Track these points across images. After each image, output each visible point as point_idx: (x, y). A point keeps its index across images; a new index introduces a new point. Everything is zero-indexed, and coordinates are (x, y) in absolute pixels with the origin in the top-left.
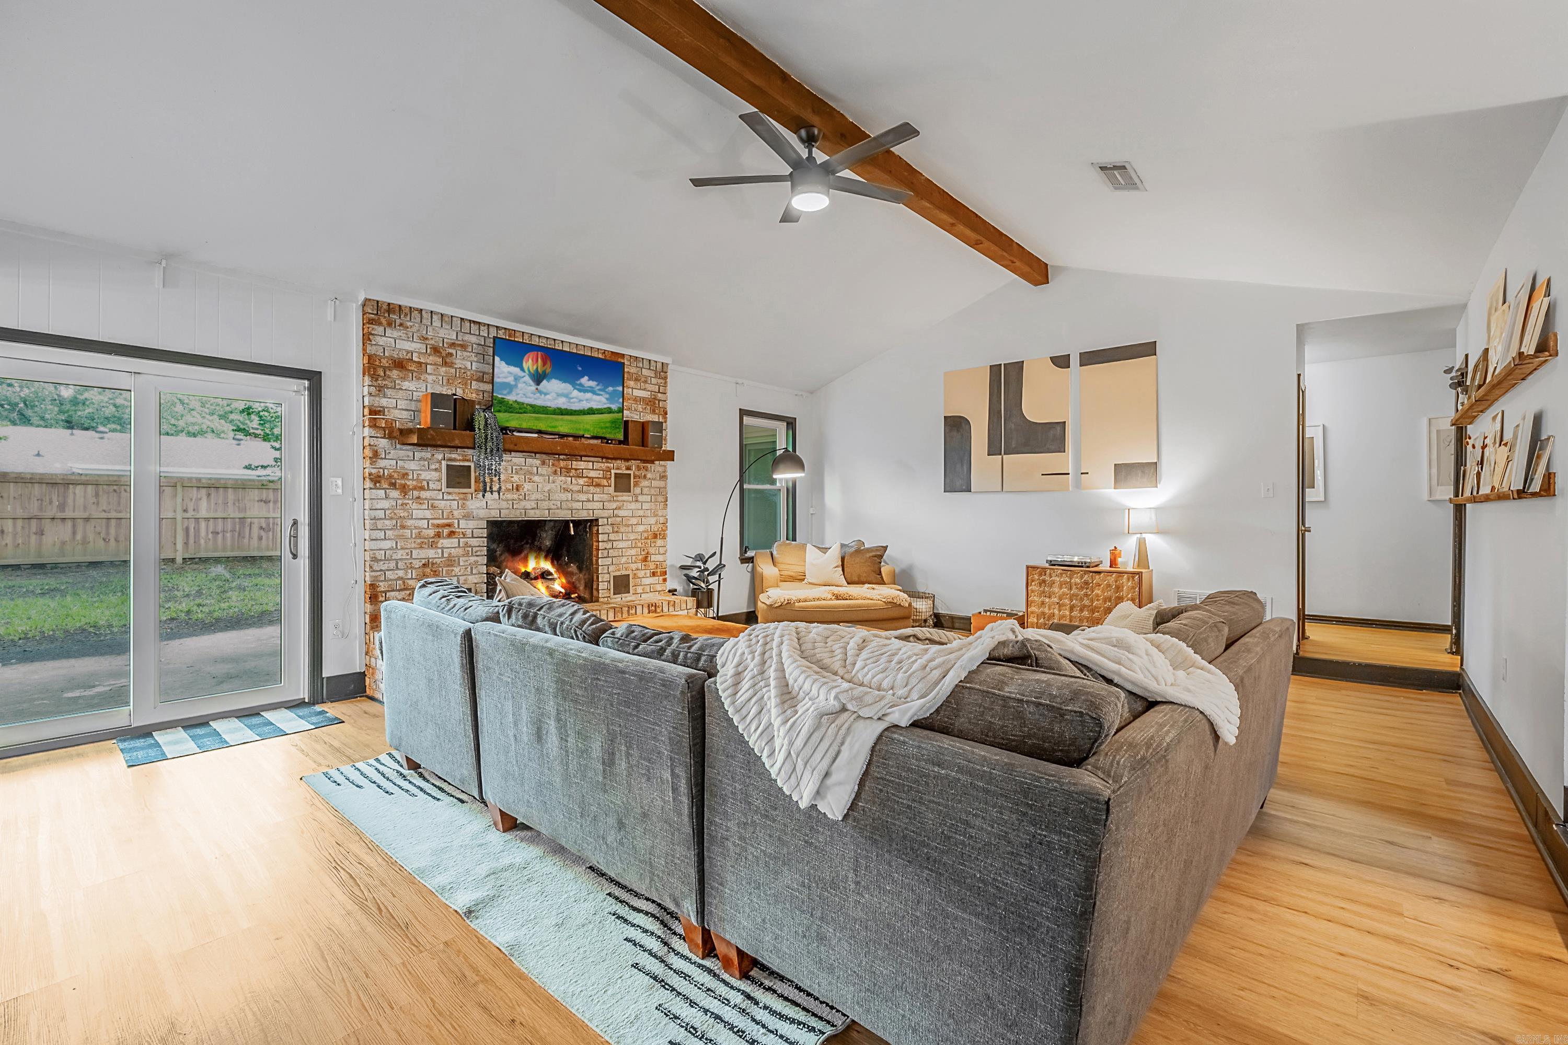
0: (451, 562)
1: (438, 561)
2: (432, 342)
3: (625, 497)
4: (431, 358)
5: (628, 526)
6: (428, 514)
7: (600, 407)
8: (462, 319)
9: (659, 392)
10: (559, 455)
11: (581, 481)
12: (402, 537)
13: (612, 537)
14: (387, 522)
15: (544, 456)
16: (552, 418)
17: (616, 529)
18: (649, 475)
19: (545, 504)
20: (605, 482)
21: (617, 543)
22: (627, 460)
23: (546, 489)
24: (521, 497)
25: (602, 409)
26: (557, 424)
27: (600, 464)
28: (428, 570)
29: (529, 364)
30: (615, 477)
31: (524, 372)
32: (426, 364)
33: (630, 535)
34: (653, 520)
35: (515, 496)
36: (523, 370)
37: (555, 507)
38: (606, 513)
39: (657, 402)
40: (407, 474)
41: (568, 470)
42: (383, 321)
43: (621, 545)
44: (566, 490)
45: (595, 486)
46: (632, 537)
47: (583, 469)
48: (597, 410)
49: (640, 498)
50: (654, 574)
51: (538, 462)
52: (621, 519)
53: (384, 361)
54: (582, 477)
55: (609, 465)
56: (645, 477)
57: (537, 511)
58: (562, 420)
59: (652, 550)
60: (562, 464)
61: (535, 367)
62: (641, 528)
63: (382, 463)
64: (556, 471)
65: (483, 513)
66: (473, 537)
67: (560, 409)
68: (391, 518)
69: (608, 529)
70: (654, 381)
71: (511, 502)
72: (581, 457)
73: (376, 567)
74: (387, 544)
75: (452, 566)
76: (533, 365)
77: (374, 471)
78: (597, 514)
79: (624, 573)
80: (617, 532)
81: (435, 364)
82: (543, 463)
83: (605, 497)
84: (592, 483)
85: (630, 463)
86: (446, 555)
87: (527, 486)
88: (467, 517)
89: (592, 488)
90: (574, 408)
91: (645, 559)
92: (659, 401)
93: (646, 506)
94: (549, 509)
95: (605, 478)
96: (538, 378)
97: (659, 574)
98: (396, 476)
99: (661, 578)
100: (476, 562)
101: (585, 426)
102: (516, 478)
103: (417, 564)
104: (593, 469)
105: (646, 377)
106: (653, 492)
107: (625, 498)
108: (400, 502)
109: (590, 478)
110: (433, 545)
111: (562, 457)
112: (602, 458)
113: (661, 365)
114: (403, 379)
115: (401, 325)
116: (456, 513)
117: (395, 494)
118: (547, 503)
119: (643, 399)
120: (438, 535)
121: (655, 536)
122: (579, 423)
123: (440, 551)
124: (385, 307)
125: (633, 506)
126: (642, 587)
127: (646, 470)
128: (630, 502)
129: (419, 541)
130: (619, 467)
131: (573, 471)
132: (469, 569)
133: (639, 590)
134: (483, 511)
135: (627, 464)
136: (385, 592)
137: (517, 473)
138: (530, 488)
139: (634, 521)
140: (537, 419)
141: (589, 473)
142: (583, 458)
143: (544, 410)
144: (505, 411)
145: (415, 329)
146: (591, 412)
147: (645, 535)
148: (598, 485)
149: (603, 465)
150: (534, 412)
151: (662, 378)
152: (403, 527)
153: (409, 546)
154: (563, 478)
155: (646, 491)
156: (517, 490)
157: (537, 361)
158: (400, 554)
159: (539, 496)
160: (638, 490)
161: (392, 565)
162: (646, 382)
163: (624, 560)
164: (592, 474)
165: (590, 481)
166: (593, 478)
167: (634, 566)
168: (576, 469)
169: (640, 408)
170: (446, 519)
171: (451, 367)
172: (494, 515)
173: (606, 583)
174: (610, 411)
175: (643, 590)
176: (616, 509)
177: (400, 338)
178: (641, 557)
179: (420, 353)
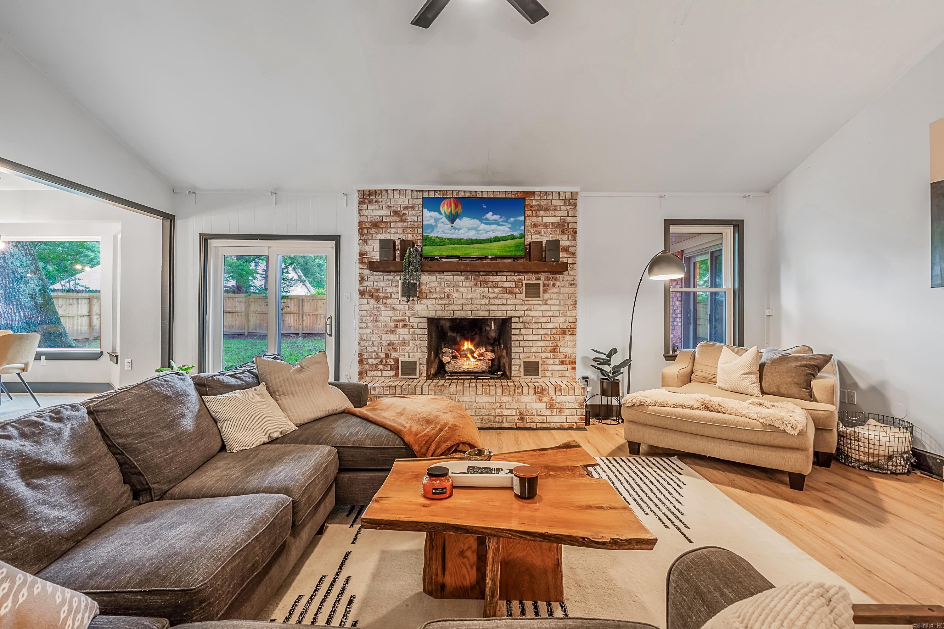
0: (404, 343)
1: (397, 342)
2: (394, 208)
3: (535, 301)
4: (393, 218)
5: (538, 323)
6: (391, 313)
7: (504, 235)
8: (412, 191)
9: (568, 216)
10: (479, 272)
11: (497, 290)
12: (376, 327)
13: (523, 331)
14: (368, 318)
15: (468, 274)
16: (465, 247)
17: (527, 326)
18: (558, 284)
19: (468, 307)
20: (517, 290)
21: (528, 336)
22: (538, 273)
23: (469, 296)
24: (450, 302)
25: (506, 237)
26: (472, 250)
27: (513, 277)
28: (391, 348)
29: (445, 209)
30: (526, 286)
32: (390, 222)
33: (539, 330)
34: (562, 320)
35: (447, 302)
36: (441, 214)
37: (476, 309)
38: (518, 314)
39: (566, 224)
40: (379, 289)
41: (486, 282)
42: (367, 201)
43: (531, 338)
44: (484, 297)
45: (508, 293)
46: (542, 332)
47: (498, 282)
48: (501, 237)
49: (549, 302)
50: (562, 363)
51: (463, 278)
52: (531, 318)
53: (367, 224)
54: (498, 287)
55: (520, 277)
56: (554, 285)
57: (462, 312)
58: (473, 248)
59: (561, 344)
60: (481, 278)
61: (450, 211)
62: (550, 326)
63: (366, 284)
64: (476, 284)
65: (425, 313)
66: (418, 328)
67: (471, 240)
68: (370, 316)
69: (520, 325)
70: (563, 208)
71: (443, 306)
72: (497, 272)
73: (362, 344)
74: (368, 331)
75: (405, 346)
76: (448, 210)
77: (361, 288)
78: (510, 314)
79: (534, 359)
80: (528, 328)
81: (396, 221)
82: (467, 278)
83: (517, 301)
84: (506, 291)
85: (540, 275)
86: (401, 339)
87: (455, 295)
88: (415, 315)
89: (505, 295)
90: (482, 238)
91: (554, 350)
92: (568, 223)
93: (554, 308)
94: (471, 311)
95: (517, 287)
96: (452, 218)
97: (568, 363)
98: (373, 291)
99: (570, 367)
100: (420, 344)
101: (491, 250)
102: (447, 290)
103: (385, 343)
104: (507, 281)
105: (555, 206)
106: (562, 296)
107: (535, 302)
108: (375, 306)
109: (504, 287)
110: (393, 332)
111: (481, 273)
112: (515, 272)
113: (570, 194)
114: (378, 233)
115: (376, 201)
116: (407, 313)
117: (372, 301)
118: (470, 306)
119: (553, 224)
120: (397, 326)
121: (564, 332)
122: (488, 248)
123: (397, 336)
124: (367, 193)
125: (543, 308)
126: (551, 372)
127: (555, 280)
128: (540, 305)
129: (385, 329)
130: (532, 279)
131: (491, 283)
132: (416, 349)
133: (548, 374)
134: (425, 312)
135: (537, 276)
136: (367, 359)
137: (448, 286)
138: (457, 296)
139: (543, 320)
140: (454, 249)
141: (504, 284)
142: (499, 274)
143: (459, 242)
144: (430, 245)
145: (384, 202)
146: (497, 239)
147: (554, 331)
148: (511, 293)
149: (515, 277)
150: (451, 244)
151: (572, 205)
152: (377, 321)
153: (380, 333)
154: (482, 289)
155: (554, 296)
156: (448, 297)
157: (451, 206)
158: (375, 337)
159: (464, 301)
160: (547, 296)
161: (371, 343)
162: (555, 210)
163: (533, 350)
164: (506, 284)
165: (505, 290)
166: (507, 287)
167: (543, 355)
168: (492, 282)
169: (549, 231)
170: (403, 316)
171: (405, 222)
172: (432, 314)
173: (518, 367)
174: (513, 237)
175: (552, 374)
176: (527, 310)
177: (376, 209)
178: (549, 348)
179: (386, 216)
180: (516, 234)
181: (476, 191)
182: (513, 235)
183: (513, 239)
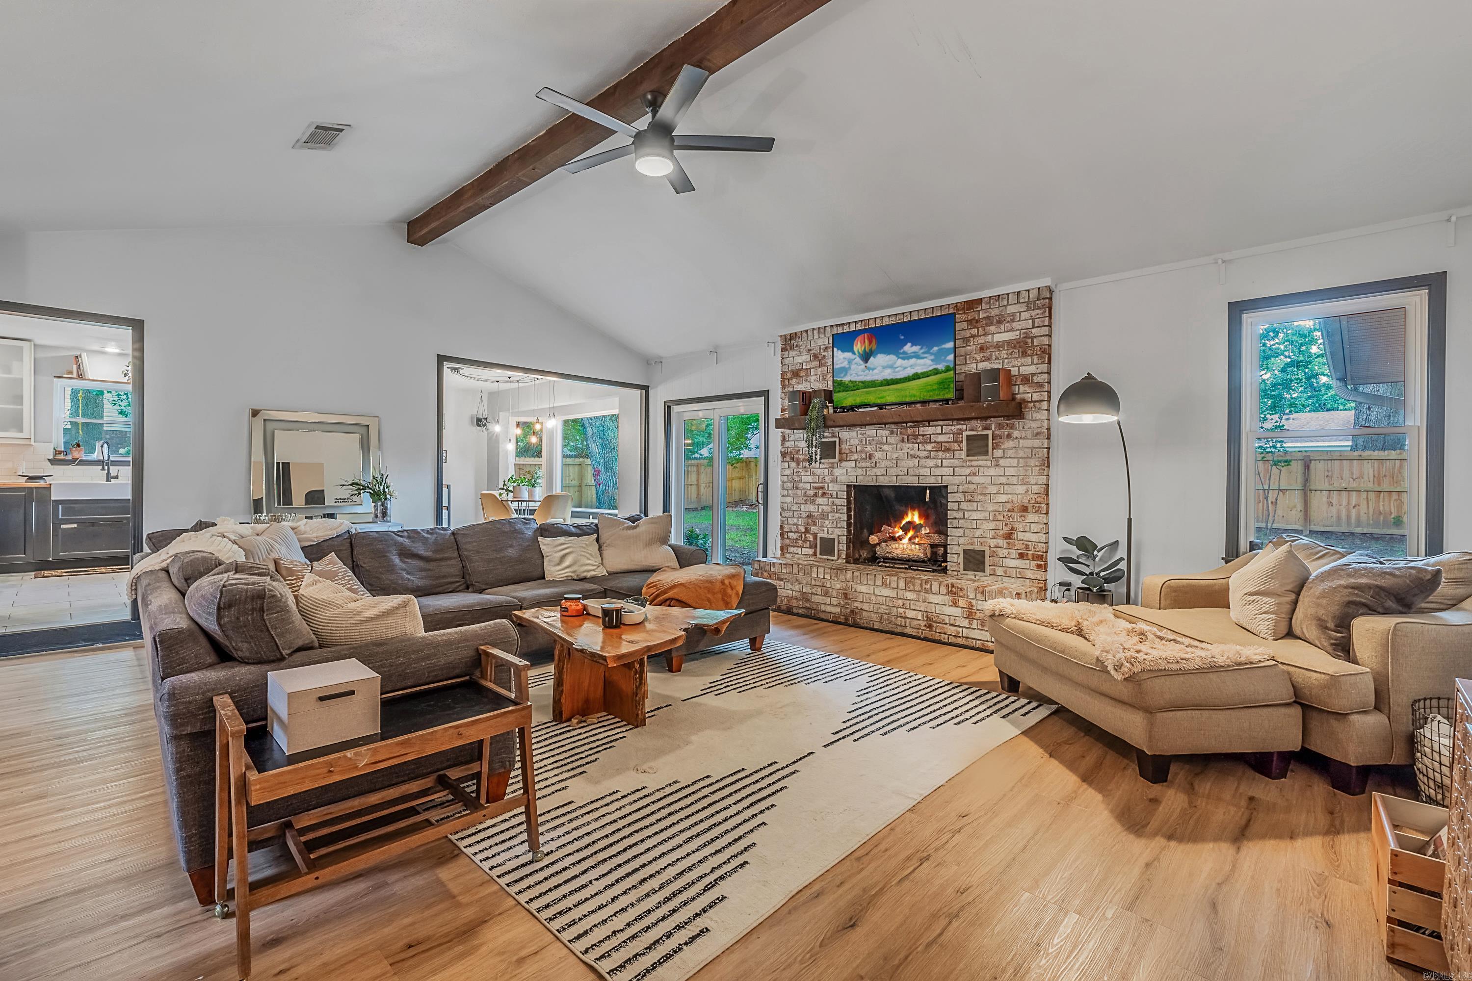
0: (823, 516)
1: (816, 514)
2: (813, 351)
3: (981, 461)
4: (813, 363)
5: (985, 494)
6: (810, 479)
7: (925, 370)
8: (832, 326)
9: (1033, 327)
10: (906, 423)
11: (929, 447)
12: (796, 495)
13: (964, 506)
14: (789, 484)
15: (893, 426)
16: (880, 390)
17: (969, 498)
18: (1015, 434)
19: (893, 471)
20: (956, 446)
21: (970, 513)
22: (986, 418)
23: (894, 457)
24: (873, 465)
25: (927, 372)
26: (885, 394)
27: (950, 428)
28: (810, 520)
29: (858, 347)
30: (967, 440)
31: (855, 354)
32: (810, 369)
33: (986, 505)
34: (1021, 489)
35: (868, 464)
36: (854, 353)
37: (903, 473)
38: (957, 480)
39: (1029, 341)
40: (799, 450)
41: (916, 436)
42: (788, 347)
43: (975, 515)
44: (913, 457)
45: (944, 451)
46: (991, 507)
47: (930, 435)
48: (922, 373)
49: (1002, 462)
50: (1022, 556)
51: (887, 432)
52: (975, 486)
53: (788, 374)
54: (930, 442)
55: (960, 427)
56: (1009, 436)
57: (886, 478)
58: (889, 390)
59: (1019, 526)
60: (909, 431)
61: (863, 348)
62: (1003, 498)
63: (787, 444)
64: (903, 439)
65: (844, 479)
66: (837, 498)
67: (886, 380)
68: (791, 482)
69: (959, 497)
70: (1025, 315)
71: (864, 470)
72: (929, 422)
73: (783, 515)
74: (789, 500)
75: (824, 519)
76: (861, 347)
77: (783, 450)
78: (946, 480)
79: (978, 547)
80: (970, 501)
81: (816, 367)
82: (892, 433)
83: (956, 462)
84: (941, 447)
85: (988, 422)
86: (820, 511)
87: (878, 455)
88: (835, 481)
89: (940, 453)
90: (899, 377)
91: (1009, 536)
92: (1032, 338)
93: (1010, 471)
94: (897, 476)
95: (956, 442)
96: (866, 357)
97: (1030, 557)
98: (794, 453)
99: (1034, 563)
100: (840, 518)
101: (911, 392)
102: (869, 448)
103: (804, 515)
104: (942, 434)
105: (1013, 314)
106: (1021, 453)
107: (981, 463)
108: (795, 470)
109: (938, 443)
110: (813, 502)
111: (909, 425)
112: (953, 420)
113: (1036, 292)
114: (798, 383)
115: (797, 346)
116: (826, 478)
117: (793, 465)
118: (895, 469)
119: (1008, 342)
120: (816, 495)
121: (1025, 509)
122: (905, 390)
123: (817, 507)
124: (789, 337)
125: (992, 471)
126: (1004, 569)
127: (1011, 428)
128: (988, 467)
129: (805, 498)
130: (977, 428)
131: (921, 437)
132: (835, 523)
133: (1000, 571)
134: (845, 477)
135: (984, 423)
136: (788, 532)
137: (870, 444)
138: (880, 456)
139: (993, 489)
140: (867, 393)
141: (938, 437)
142: (931, 423)
143: (873, 384)
144: (843, 391)
145: (804, 346)
146: (916, 377)
147: (1009, 506)
148: (948, 450)
149: (953, 428)
150: (865, 388)
151: (1039, 308)
152: (797, 488)
153: (799, 502)
154: (910, 445)
155: (1010, 453)
156: (870, 458)
157: (865, 342)
158: (795, 507)
159: (888, 463)
160: (998, 453)
161: (791, 514)
162: (1013, 320)
163: (978, 533)
164: (941, 438)
165: (939, 446)
166: (941, 443)
167: (993, 542)
168: (923, 435)
169: (1004, 354)
170: (822, 483)
171: (825, 366)
172: (852, 480)
173: (956, 556)
174: (936, 372)
175: (1005, 572)
176: (969, 475)
177: (796, 355)
178: (1001, 533)
179: (807, 362)
180: (941, 367)
181: (903, 313)
182: (936, 369)
183: (937, 374)
